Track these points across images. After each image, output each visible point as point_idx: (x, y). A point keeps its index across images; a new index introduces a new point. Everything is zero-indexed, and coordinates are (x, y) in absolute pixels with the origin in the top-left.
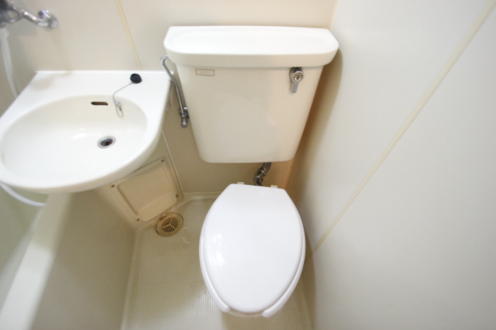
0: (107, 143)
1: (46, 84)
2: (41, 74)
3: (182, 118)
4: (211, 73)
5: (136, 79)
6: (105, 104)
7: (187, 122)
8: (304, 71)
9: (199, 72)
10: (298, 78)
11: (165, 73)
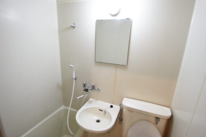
0: (98, 121)
1: (91, 102)
2: (91, 99)
3: (120, 120)
4: (132, 112)
5: (112, 107)
6: (102, 111)
7: (121, 122)
8: (160, 119)
9: (129, 111)
10: (158, 120)
11: (119, 107)
